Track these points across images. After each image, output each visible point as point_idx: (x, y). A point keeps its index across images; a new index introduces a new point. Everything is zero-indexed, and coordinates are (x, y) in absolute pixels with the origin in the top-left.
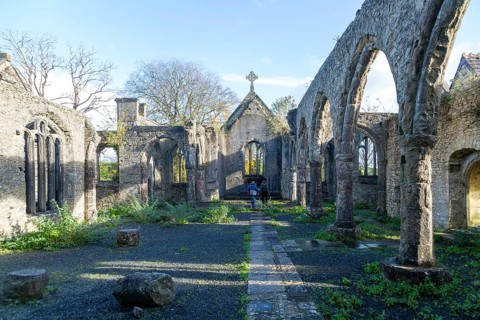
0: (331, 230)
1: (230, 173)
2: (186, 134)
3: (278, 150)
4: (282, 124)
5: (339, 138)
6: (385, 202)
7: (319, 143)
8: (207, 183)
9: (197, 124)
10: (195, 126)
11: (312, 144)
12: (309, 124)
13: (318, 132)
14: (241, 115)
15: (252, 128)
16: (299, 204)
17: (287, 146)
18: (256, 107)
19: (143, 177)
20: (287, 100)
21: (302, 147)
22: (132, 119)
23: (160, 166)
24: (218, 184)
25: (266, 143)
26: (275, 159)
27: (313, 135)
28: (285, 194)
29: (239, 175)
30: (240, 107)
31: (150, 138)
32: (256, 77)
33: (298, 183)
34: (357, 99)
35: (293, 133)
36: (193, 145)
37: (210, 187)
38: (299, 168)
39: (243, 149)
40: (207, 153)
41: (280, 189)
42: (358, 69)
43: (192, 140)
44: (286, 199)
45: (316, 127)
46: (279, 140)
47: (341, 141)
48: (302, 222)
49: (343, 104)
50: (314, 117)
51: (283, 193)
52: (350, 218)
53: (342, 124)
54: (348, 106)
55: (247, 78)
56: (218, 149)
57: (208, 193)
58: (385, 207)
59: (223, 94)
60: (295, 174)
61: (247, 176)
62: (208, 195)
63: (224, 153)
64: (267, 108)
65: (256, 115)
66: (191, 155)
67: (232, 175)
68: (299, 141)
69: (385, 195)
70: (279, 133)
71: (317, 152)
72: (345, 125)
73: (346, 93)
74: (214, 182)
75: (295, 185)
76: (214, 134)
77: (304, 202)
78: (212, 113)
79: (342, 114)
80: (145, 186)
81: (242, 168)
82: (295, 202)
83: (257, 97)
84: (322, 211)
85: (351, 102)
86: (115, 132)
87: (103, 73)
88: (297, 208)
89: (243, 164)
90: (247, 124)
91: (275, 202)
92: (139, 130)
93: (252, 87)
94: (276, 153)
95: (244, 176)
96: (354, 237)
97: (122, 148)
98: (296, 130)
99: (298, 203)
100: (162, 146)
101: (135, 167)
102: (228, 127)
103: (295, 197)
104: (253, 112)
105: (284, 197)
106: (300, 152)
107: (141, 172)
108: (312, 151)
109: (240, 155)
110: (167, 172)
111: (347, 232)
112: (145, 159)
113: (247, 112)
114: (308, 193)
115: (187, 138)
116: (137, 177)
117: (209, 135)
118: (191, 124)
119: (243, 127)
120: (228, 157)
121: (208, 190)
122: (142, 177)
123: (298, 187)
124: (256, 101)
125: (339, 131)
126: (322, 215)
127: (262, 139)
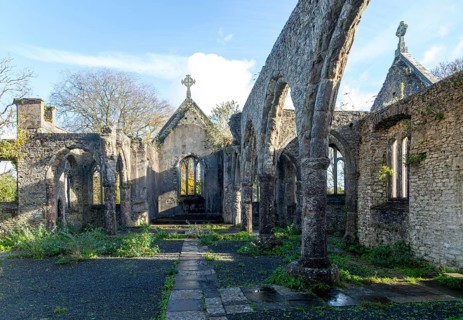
0: (295, 271)
1: (162, 192)
2: (103, 143)
3: (218, 165)
4: (224, 133)
5: (307, 133)
6: (356, 227)
7: (272, 150)
8: (133, 204)
9: (118, 131)
10: (114, 133)
11: (261, 151)
12: (257, 126)
13: (270, 135)
14: (176, 126)
15: (189, 140)
16: (245, 229)
17: (229, 160)
18: (193, 116)
19: (48, 196)
20: (229, 106)
21: (248, 160)
22: (35, 125)
23: (75, 184)
24: (147, 205)
25: (205, 158)
26: (216, 177)
27: (263, 139)
28: (227, 217)
29: (173, 194)
30: (174, 116)
31: (57, 148)
32: (193, 82)
33: (243, 203)
34: (337, 71)
35: (236, 143)
36: (112, 158)
37: (137, 208)
38: (244, 185)
39: (178, 165)
40: (133, 168)
41: (221, 211)
42: (344, 15)
43: (111, 150)
44: (229, 223)
45: (268, 127)
46: (219, 154)
47: (309, 138)
48: (248, 254)
49: (315, 80)
50: (265, 114)
51: (225, 215)
52: (323, 253)
53: (312, 111)
54: (323, 81)
55: (183, 82)
56: (147, 163)
57: (135, 216)
58: (355, 234)
59: (159, 107)
60: (239, 193)
61: (183, 196)
62: (134, 218)
63: (156, 169)
64: (206, 117)
65: (193, 126)
66: (109, 170)
67: (166, 195)
68: (244, 151)
69: (356, 218)
70: (219, 146)
71: (269, 162)
72: (316, 113)
73: (320, 60)
74: (143, 203)
75: (239, 206)
76: (141, 146)
77: (250, 226)
78: (147, 128)
79: (312, 95)
80: (52, 208)
81: (177, 188)
82: (239, 226)
83: (194, 104)
84: (275, 238)
85: (327, 76)
86: (11, 141)
87: (22, 82)
88: (241, 233)
89: (179, 182)
90: (183, 135)
91: (215, 227)
92: (43, 139)
93: (189, 94)
94: (216, 170)
95: (180, 196)
96: (330, 282)
97: (21, 161)
98: (240, 138)
99: (243, 227)
100: (78, 160)
101: (39, 184)
102: (161, 140)
103: (239, 220)
104: (189, 122)
105: (226, 220)
106: (246, 166)
107: (46, 190)
108: (262, 161)
109: (175, 172)
110: (86, 191)
111: (319, 275)
112: (51, 175)
113: (183, 121)
114: (255, 216)
115: (104, 148)
116: (41, 198)
117: (136, 147)
118: (108, 131)
119: (178, 139)
120: (160, 174)
121: (135, 213)
122: (48, 198)
123: (243, 208)
124: (194, 109)
125: (307, 124)
126: (275, 244)
127: (200, 153)
